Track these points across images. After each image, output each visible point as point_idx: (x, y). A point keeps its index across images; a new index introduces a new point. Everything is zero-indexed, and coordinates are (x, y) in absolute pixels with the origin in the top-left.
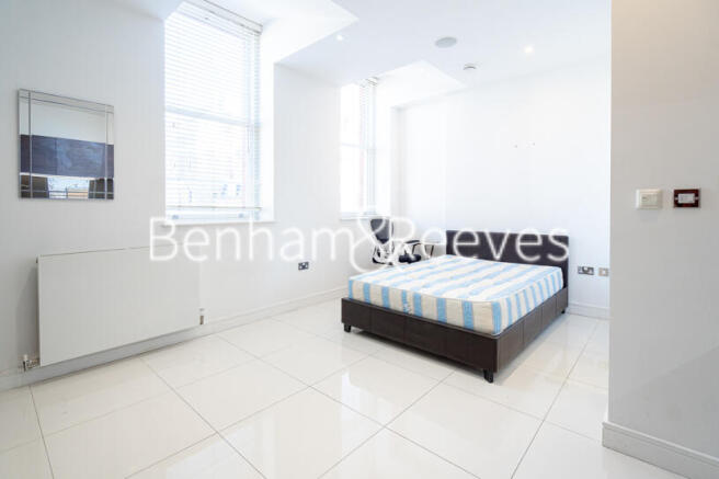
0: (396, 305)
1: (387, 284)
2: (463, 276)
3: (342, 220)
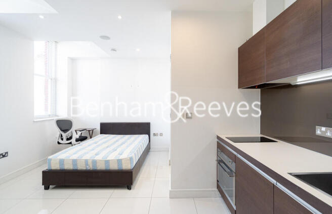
0: (81, 167)
1: (75, 157)
2: (112, 144)
3: (34, 122)
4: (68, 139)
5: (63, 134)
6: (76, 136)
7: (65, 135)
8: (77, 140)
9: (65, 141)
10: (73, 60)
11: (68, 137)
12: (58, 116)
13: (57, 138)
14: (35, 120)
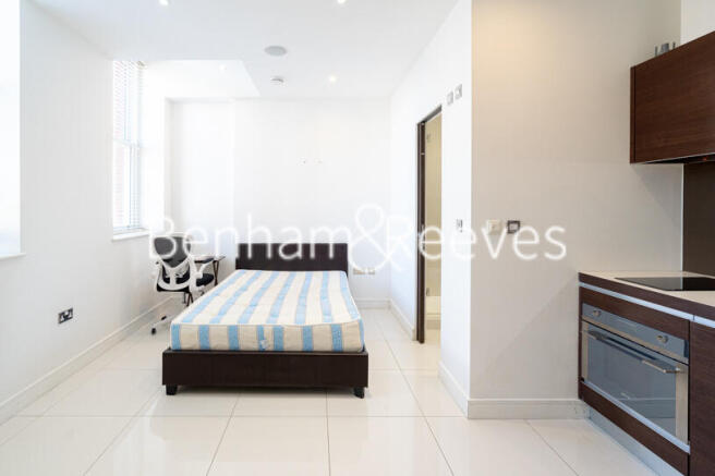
0: (247, 342)
3: (113, 241)
4: (179, 281)
5: (168, 268)
6: (197, 273)
7: (172, 272)
8: (199, 283)
9: (173, 285)
10: (173, 104)
11: (181, 276)
12: (143, 229)
13: (153, 277)
14: (116, 237)
